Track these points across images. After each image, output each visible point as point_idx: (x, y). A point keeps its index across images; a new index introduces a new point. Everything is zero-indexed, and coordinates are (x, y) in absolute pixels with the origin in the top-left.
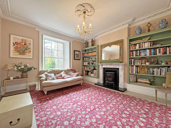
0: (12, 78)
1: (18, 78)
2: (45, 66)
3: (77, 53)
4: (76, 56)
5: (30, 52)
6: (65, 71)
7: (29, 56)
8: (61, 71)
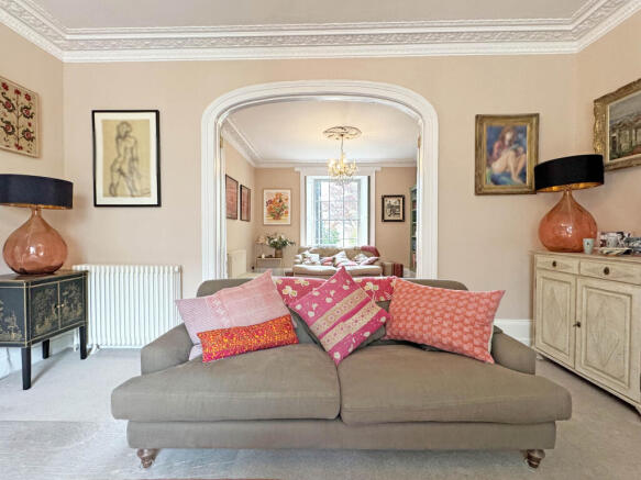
0: (263, 256)
1: (271, 256)
2: (309, 240)
3: (393, 201)
4: (387, 211)
5: (287, 213)
6: (347, 251)
7: (286, 220)
8: (338, 251)
